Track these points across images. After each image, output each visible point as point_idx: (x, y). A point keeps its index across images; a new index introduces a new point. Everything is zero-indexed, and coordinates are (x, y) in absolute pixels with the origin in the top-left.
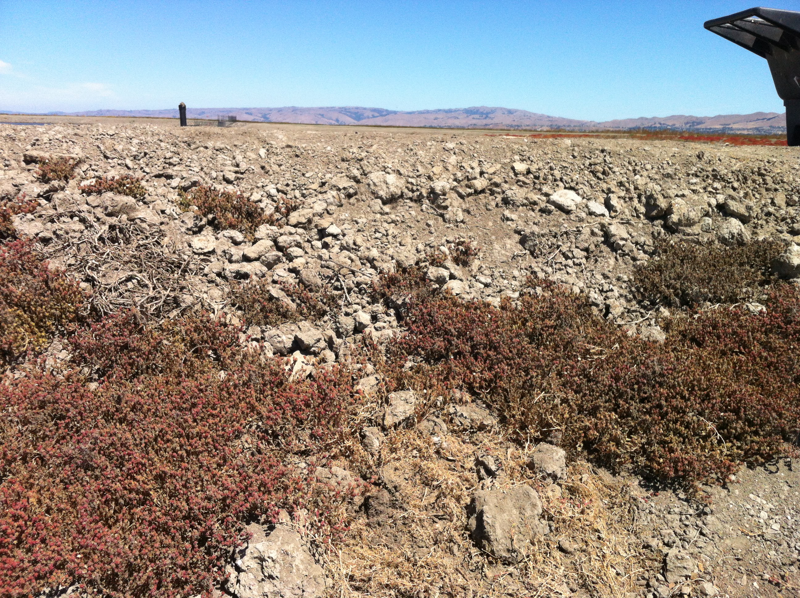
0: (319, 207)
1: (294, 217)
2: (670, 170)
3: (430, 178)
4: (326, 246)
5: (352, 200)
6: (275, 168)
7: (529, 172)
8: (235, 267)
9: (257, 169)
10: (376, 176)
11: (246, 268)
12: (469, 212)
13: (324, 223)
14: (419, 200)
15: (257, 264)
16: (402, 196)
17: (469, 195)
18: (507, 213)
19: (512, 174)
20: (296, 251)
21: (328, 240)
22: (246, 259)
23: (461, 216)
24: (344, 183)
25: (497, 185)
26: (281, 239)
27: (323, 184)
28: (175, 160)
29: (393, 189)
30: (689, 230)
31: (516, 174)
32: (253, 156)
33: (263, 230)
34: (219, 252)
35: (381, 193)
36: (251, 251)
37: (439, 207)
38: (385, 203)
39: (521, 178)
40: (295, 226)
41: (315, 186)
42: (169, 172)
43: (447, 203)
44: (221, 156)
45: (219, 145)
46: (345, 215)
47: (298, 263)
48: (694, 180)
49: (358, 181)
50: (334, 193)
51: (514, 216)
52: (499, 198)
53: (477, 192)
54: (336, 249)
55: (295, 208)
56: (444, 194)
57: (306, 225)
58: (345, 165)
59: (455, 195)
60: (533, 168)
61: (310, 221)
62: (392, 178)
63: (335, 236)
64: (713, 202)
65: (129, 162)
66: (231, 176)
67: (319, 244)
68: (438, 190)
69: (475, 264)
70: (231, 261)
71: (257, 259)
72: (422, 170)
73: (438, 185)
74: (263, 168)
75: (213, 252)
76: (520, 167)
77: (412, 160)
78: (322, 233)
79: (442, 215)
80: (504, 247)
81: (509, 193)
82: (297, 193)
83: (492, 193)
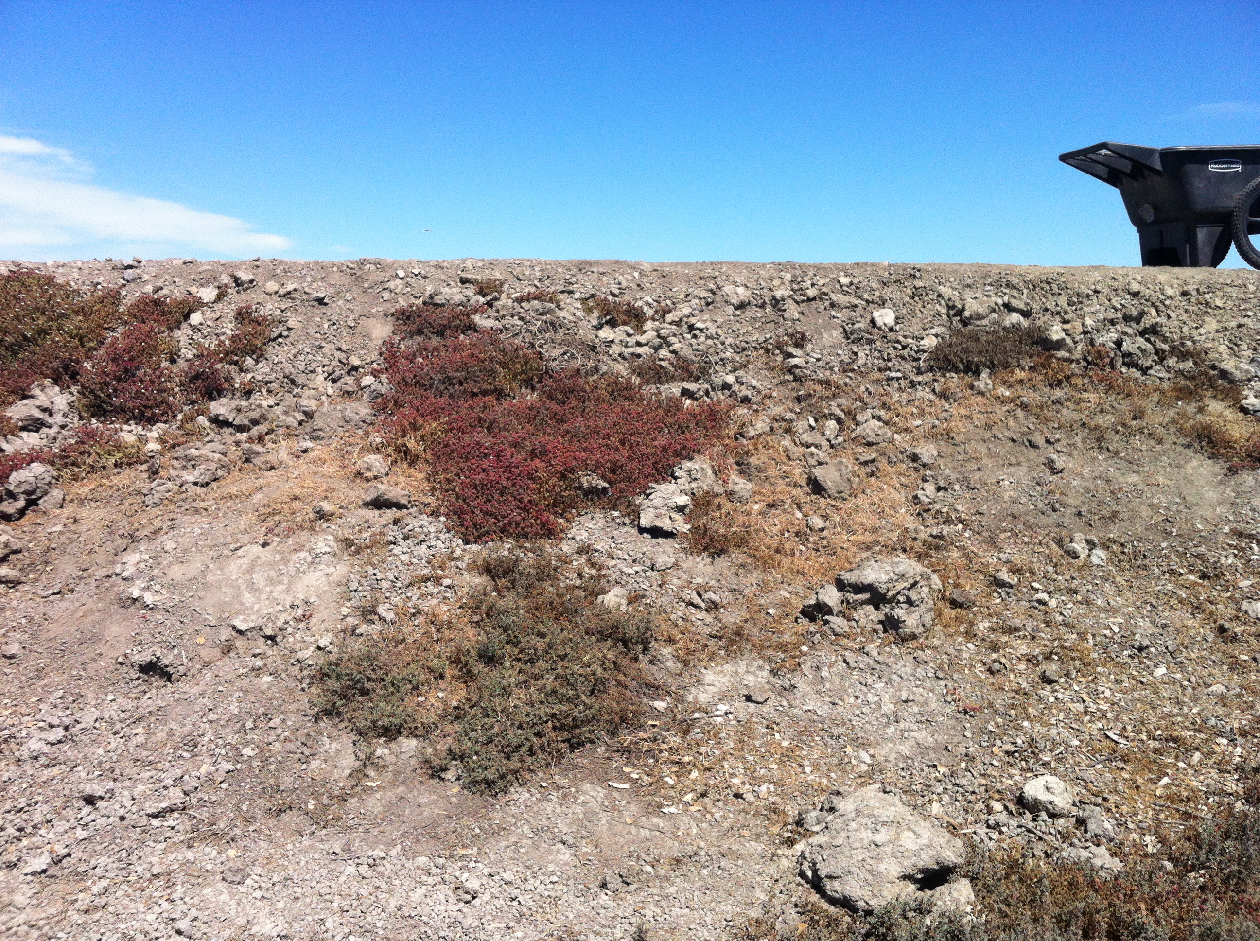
0: (686, 311)
1: (669, 317)
2: (969, 282)
3: (770, 289)
4: (695, 336)
5: (710, 307)
6: (648, 285)
7: (851, 284)
8: (630, 350)
9: (634, 287)
10: (728, 289)
11: (639, 350)
12: (803, 314)
13: (692, 320)
14: (763, 306)
15: (646, 348)
16: (749, 303)
17: (803, 301)
18: (833, 313)
19: (838, 286)
20: (672, 339)
21: (697, 332)
22: (639, 344)
23: (797, 316)
24: (704, 294)
25: (826, 294)
26: (662, 331)
27: (688, 295)
28: (573, 280)
29: (742, 298)
30: (978, 323)
31: (841, 286)
32: (629, 277)
33: (649, 325)
34: (617, 341)
35: (733, 301)
36: (642, 339)
37: (780, 310)
38: (736, 308)
39: (845, 288)
40: (670, 324)
41: (682, 296)
42: (571, 288)
43: (786, 307)
44: (605, 278)
45: (601, 270)
46: (706, 317)
47: (677, 346)
48: (988, 288)
49: (714, 293)
50: (697, 301)
51: (839, 315)
52: (827, 303)
53: (809, 300)
54: (702, 339)
55: (670, 311)
56: (783, 300)
57: (678, 323)
58: (703, 282)
59: (791, 301)
60: (855, 281)
61: (681, 320)
62: (741, 290)
63: (701, 330)
64: (1000, 301)
65: (536, 282)
66: (617, 292)
67: (689, 336)
68: (778, 296)
69: (809, 347)
70: (626, 346)
71: (646, 345)
72: (763, 284)
73: (778, 294)
74: (639, 285)
75: (612, 341)
76: (845, 280)
77: (756, 277)
78: (691, 328)
79: (782, 316)
80: (831, 335)
81: (835, 298)
82: (669, 302)
83: (821, 299)
